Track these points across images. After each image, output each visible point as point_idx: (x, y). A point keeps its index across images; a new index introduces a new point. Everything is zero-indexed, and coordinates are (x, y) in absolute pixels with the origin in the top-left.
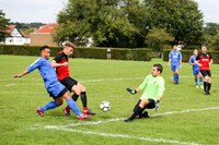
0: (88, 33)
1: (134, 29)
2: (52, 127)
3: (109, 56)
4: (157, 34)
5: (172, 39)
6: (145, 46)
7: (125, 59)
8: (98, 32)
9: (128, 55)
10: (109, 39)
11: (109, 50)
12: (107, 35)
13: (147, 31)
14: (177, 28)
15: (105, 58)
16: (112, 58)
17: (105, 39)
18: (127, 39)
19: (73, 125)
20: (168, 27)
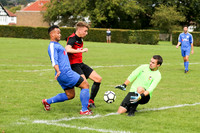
0: (85, 12)
1: (137, 7)
2: (42, 122)
3: (108, 38)
4: (165, 12)
5: (183, 19)
6: (151, 27)
7: (127, 42)
8: (96, 10)
9: (131, 38)
10: (109, 18)
11: (109, 31)
12: (106, 13)
13: (154, 9)
14: (188, 6)
15: (104, 41)
16: (113, 41)
17: (104, 18)
18: (129, 18)
19: (66, 119)
20: (178, 5)
